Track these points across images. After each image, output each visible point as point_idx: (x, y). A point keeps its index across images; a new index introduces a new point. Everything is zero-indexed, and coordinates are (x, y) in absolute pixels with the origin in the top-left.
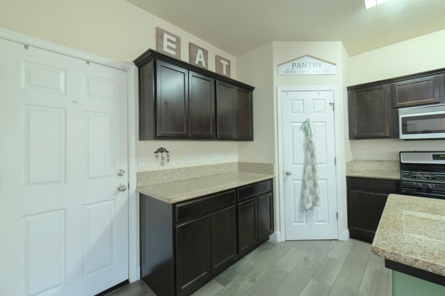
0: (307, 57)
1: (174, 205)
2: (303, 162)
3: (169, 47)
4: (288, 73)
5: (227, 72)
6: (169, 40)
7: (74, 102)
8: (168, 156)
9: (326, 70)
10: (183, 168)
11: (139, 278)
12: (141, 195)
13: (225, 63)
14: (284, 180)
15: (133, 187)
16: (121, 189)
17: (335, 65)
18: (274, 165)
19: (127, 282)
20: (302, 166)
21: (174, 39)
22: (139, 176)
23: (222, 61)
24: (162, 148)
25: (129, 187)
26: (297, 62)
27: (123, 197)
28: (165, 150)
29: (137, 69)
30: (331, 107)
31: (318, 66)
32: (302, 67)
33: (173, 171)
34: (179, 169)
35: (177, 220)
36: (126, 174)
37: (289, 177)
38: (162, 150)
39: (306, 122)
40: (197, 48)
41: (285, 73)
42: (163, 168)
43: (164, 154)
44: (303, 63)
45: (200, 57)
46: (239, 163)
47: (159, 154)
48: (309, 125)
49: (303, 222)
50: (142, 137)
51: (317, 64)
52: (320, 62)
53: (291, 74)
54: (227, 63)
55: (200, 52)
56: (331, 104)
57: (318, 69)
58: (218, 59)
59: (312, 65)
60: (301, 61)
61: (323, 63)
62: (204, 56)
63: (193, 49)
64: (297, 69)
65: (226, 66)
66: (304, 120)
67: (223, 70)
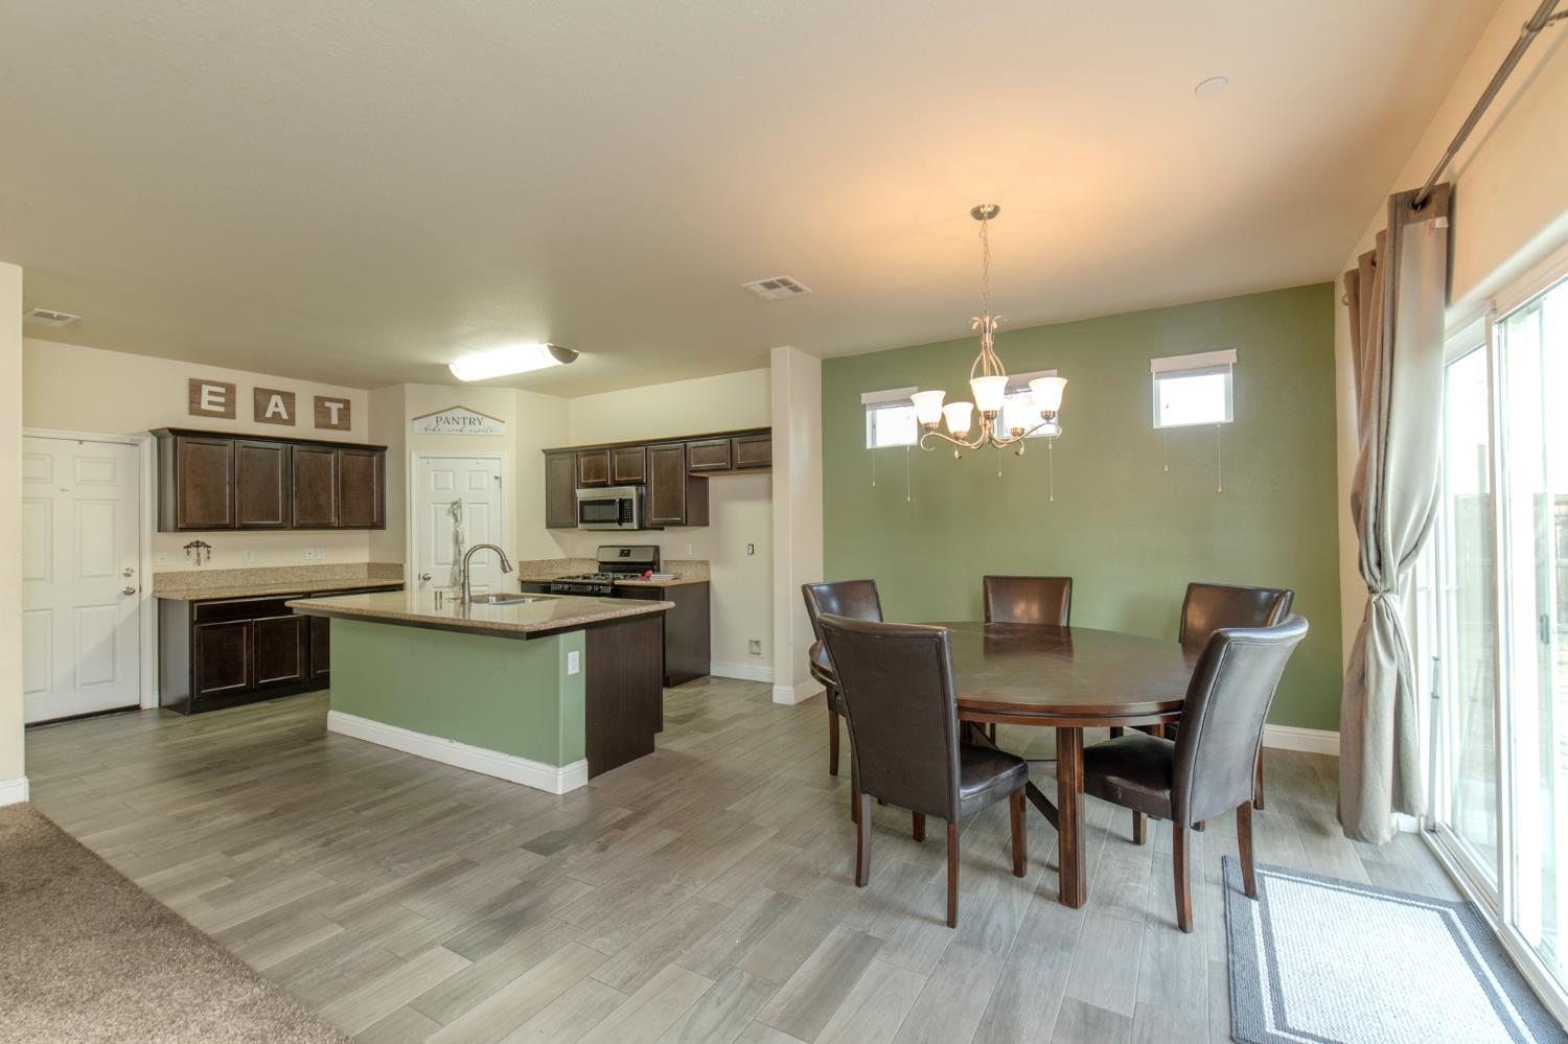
0: (459, 409)
1: (192, 603)
2: (451, 561)
3: (210, 403)
4: (429, 432)
5: (339, 419)
6: (211, 393)
7: (63, 490)
8: (209, 552)
9: (488, 430)
10: (237, 570)
11: (156, 705)
12: (159, 599)
13: (335, 407)
14: (421, 587)
15: (148, 590)
16: (129, 592)
17: (503, 422)
18: (405, 566)
19: (136, 708)
20: (451, 567)
21: (222, 390)
22: (158, 578)
23: (327, 404)
24: (198, 542)
25: (140, 590)
26: (443, 415)
27: (131, 603)
28: (203, 544)
29: (155, 439)
30: (497, 483)
31: (477, 422)
32: (451, 423)
33: (218, 573)
34: (228, 571)
35: (195, 619)
36: (135, 575)
37: (428, 582)
38: (198, 544)
39: (454, 504)
40: (271, 393)
41: (423, 431)
42: (199, 568)
43: (201, 549)
44: (453, 418)
45: (276, 406)
46: (369, 564)
47: (193, 550)
48: (460, 507)
50: (161, 527)
51: (476, 420)
52: (480, 417)
53: (433, 432)
54: (341, 406)
55: (276, 399)
56: (496, 478)
57: (477, 427)
58: (320, 402)
59: (467, 421)
60: (450, 415)
61: (485, 419)
62: (284, 403)
63: (261, 396)
64: (443, 427)
65: (339, 409)
66: (454, 501)
67: (330, 418)
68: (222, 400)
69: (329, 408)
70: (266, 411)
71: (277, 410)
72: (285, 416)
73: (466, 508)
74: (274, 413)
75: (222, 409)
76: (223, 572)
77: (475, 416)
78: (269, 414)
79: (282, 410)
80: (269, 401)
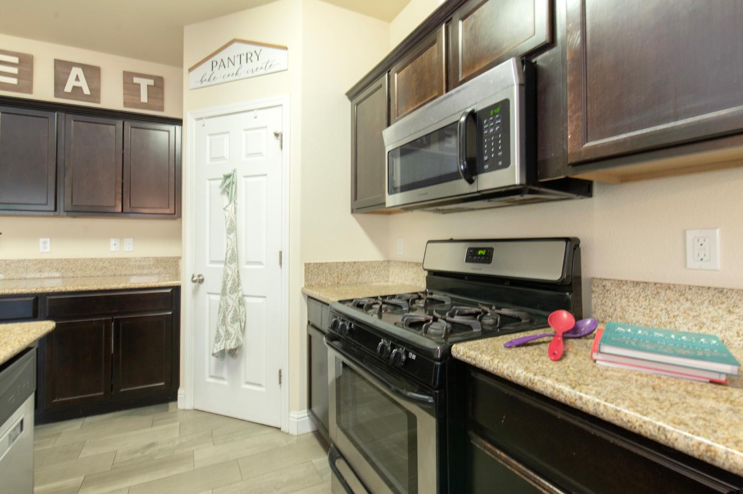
0: (235, 45)
4: (205, 84)
5: (150, 97)
6: (2, 63)
9: (268, 65)
13: (144, 83)
17: (286, 48)
21: (15, 60)
23: (136, 80)
26: (217, 58)
30: (278, 142)
31: (254, 57)
32: (226, 66)
40: (70, 65)
41: (199, 84)
44: (229, 58)
45: (77, 79)
48: (234, 181)
49: (222, 378)
51: (254, 54)
52: (258, 48)
53: (209, 83)
54: (151, 82)
55: (76, 71)
56: (277, 135)
57: (255, 64)
58: (128, 76)
59: (244, 58)
60: (224, 55)
61: (264, 49)
62: (86, 77)
63: (62, 68)
64: (219, 73)
65: (148, 86)
66: (227, 173)
67: (139, 96)
68: (15, 70)
69: (139, 85)
70: (64, 85)
71: (77, 84)
72: (86, 91)
73: (242, 184)
74: (74, 87)
75: (14, 81)
76: (12, 261)
77: (251, 48)
78: (68, 89)
79: (83, 84)
80: (69, 74)
